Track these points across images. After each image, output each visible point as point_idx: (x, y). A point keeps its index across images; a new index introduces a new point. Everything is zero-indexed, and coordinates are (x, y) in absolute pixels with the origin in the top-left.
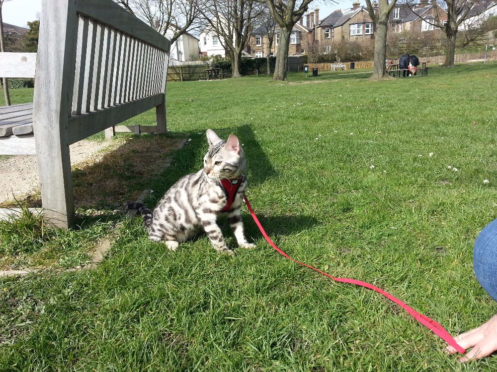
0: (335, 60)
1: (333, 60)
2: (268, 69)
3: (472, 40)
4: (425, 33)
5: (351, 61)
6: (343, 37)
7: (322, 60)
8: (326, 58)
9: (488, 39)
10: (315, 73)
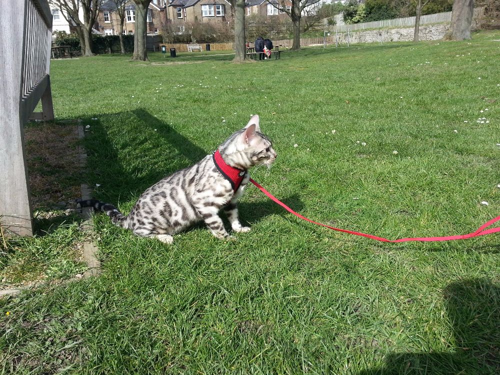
0: (191, 41)
1: (189, 41)
2: (122, 47)
3: (311, 26)
4: (272, 17)
5: (207, 42)
6: (196, 18)
7: (178, 40)
8: (181, 39)
9: (324, 26)
10: (173, 54)
